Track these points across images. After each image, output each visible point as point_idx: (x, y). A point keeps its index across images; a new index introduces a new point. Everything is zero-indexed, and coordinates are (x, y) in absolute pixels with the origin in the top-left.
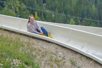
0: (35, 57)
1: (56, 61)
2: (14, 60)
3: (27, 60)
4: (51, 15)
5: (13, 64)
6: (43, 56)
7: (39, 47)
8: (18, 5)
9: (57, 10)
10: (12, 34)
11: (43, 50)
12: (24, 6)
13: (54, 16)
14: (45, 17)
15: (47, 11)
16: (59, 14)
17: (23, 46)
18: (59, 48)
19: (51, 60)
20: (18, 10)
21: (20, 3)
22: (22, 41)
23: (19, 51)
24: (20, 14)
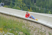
0: (30, 31)
1: (41, 33)
2: (20, 32)
3: (26, 32)
4: (38, 9)
5: (19, 34)
6: (34, 30)
7: (32, 25)
8: (22, 4)
9: (41, 6)
10: (19, 19)
11: (34, 27)
12: (25, 5)
13: (40, 9)
14: (35, 10)
15: (37, 7)
16: (43, 9)
17: (24, 25)
18: (43, 26)
19: (39, 32)
20: (21, 6)
21: (23, 3)
22: (23, 22)
23: (22, 28)
24: (22, 9)
